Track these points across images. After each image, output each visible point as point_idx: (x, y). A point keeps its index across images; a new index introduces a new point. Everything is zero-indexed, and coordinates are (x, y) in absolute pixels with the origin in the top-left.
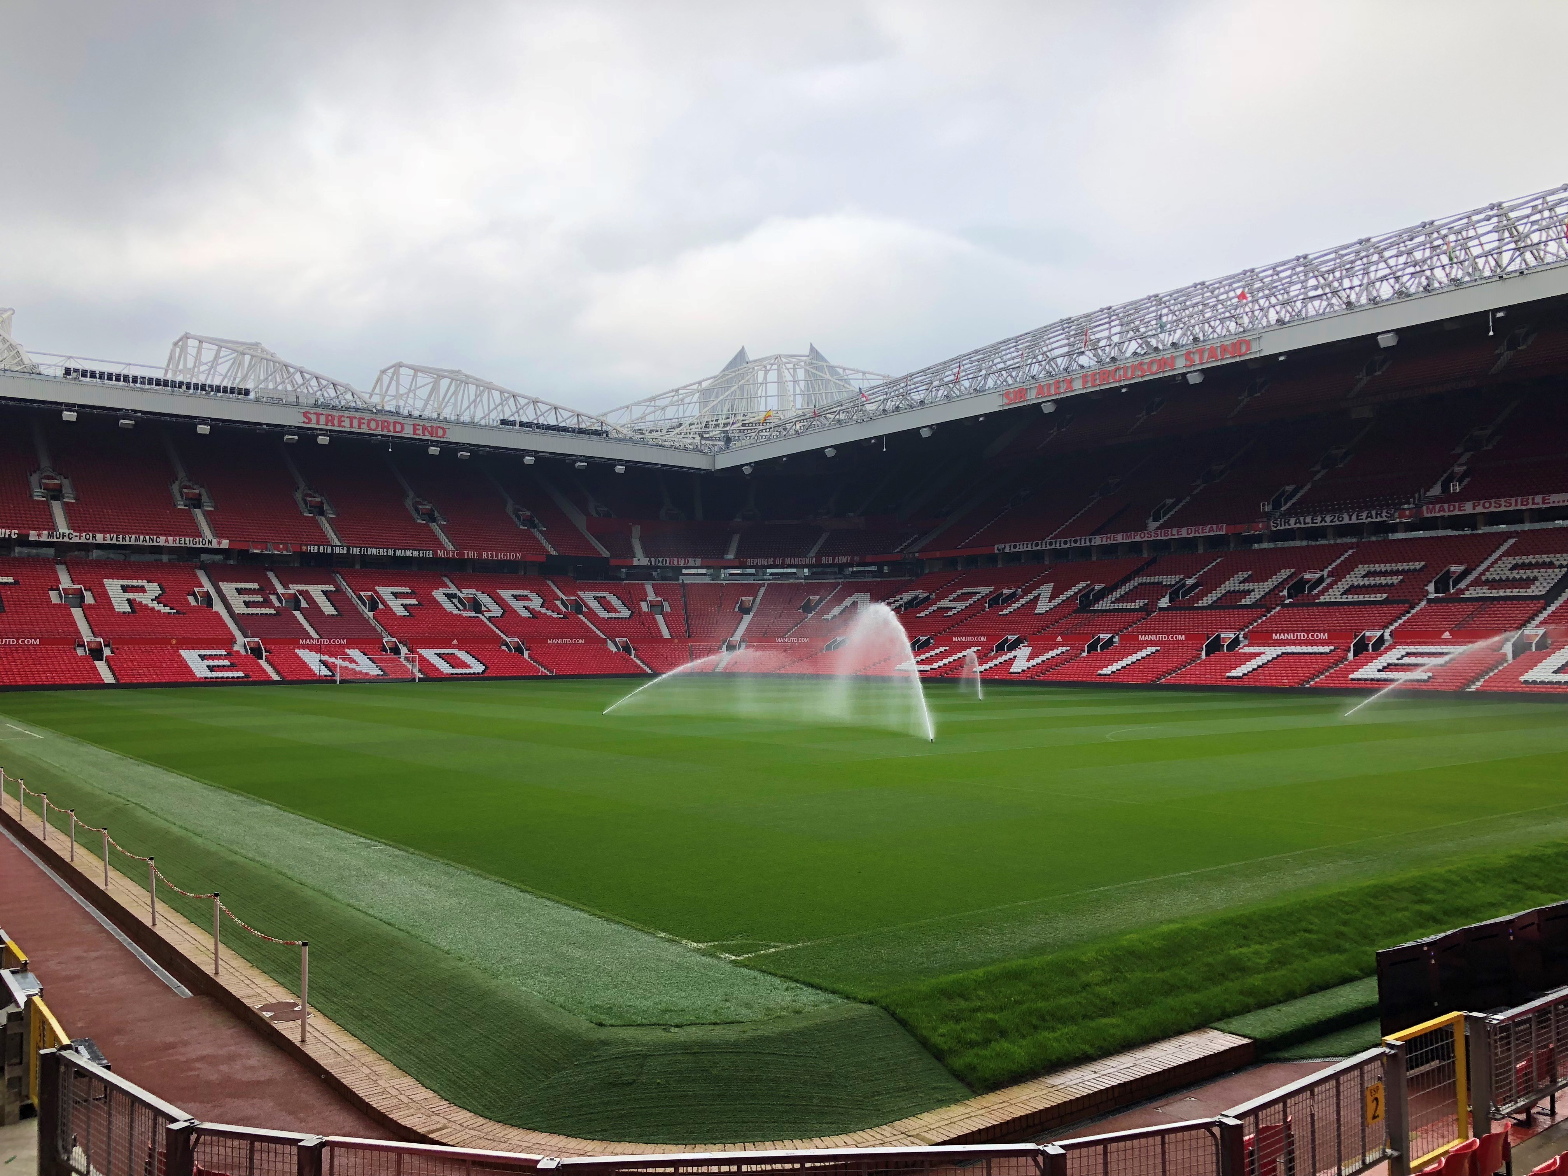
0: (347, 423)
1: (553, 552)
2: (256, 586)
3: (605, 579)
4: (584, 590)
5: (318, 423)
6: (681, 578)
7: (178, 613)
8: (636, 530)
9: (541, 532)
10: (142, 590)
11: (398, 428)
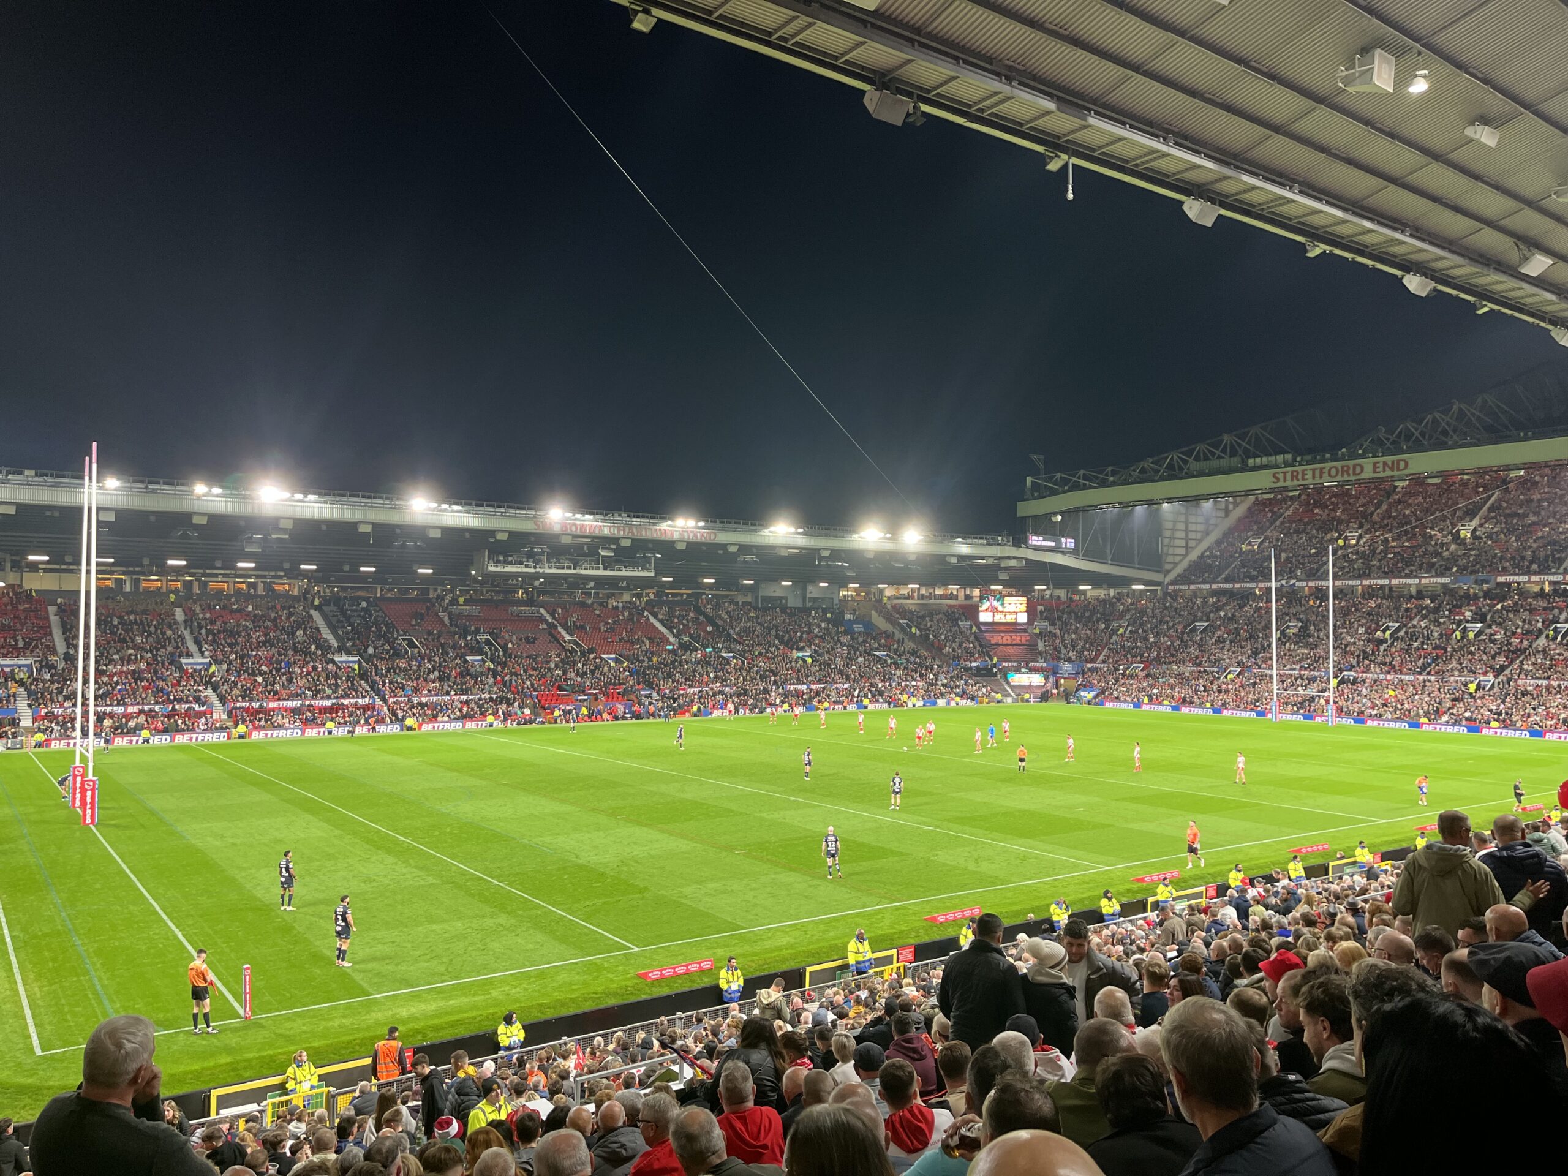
5: (1285, 481)
11: (1358, 470)
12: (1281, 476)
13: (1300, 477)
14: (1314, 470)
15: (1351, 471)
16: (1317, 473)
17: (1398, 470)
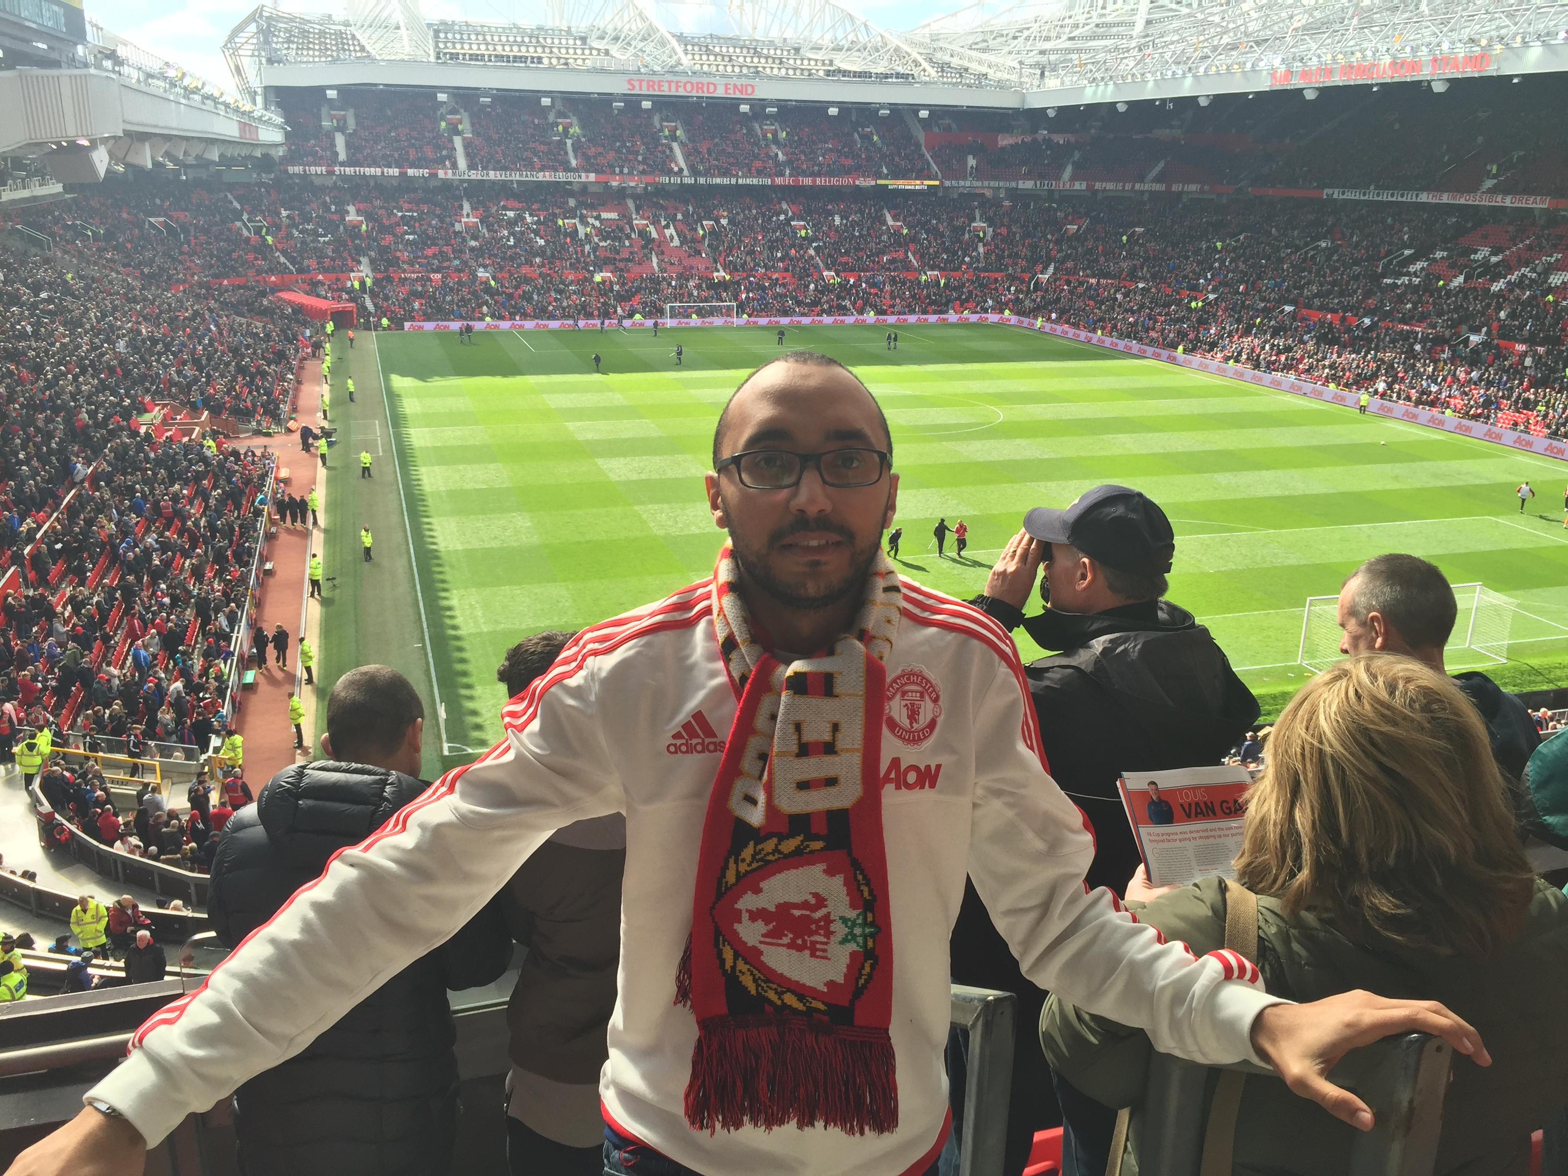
0: (665, 87)
2: (615, 216)
5: (641, 89)
11: (712, 88)
12: (637, 84)
13: (656, 87)
14: (670, 82)
15: (705, 89)
16: (673, 86)
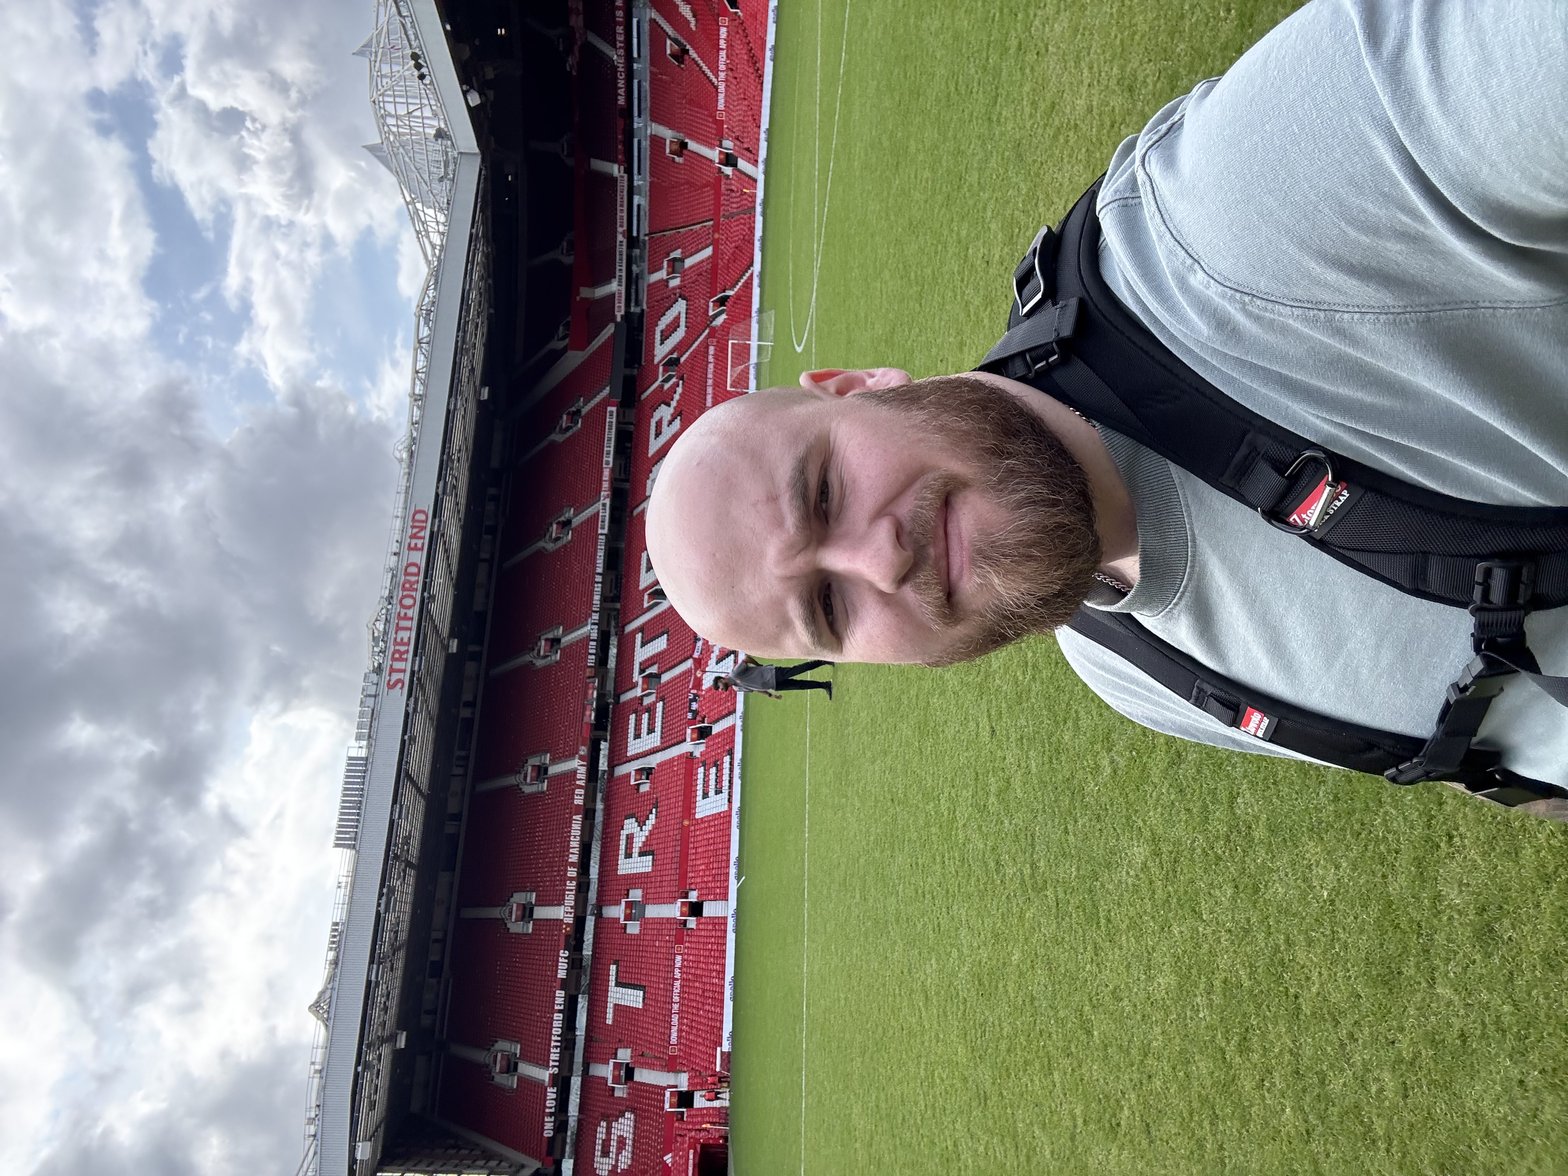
0: (404, 635)
1: (607, 390)
2: (633, 717)
3: (642, 331)
4: (653, 356)
5: (403, 671)
6: (642, 237)
7: (656, 808)
8: (585, 292)
9: (585, 404)
10: (630, 838)
11: (414, 570)
12: (396, 676)
13: (403, 648)
14: (398, 628)
15: (413, 579)
16: (403, 624)
17: (426, 521)
